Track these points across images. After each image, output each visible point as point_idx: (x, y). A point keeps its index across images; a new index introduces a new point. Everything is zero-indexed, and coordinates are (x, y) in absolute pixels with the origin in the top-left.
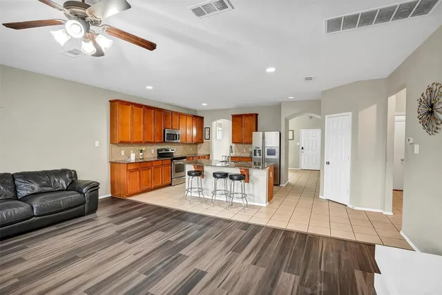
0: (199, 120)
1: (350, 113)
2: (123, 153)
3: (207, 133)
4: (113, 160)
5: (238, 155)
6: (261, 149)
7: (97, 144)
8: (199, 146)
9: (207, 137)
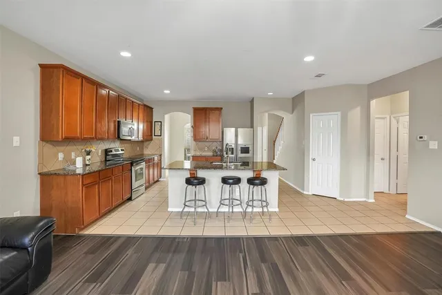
0: (147, 111)
1: (339, 113)
2: (61, 156)
3: (157, 127)
4: (45, 170)
5: (198, 154)
6: (233, 146)
7: (16, 141)
8: (146, 144)
9: (158, 133)
